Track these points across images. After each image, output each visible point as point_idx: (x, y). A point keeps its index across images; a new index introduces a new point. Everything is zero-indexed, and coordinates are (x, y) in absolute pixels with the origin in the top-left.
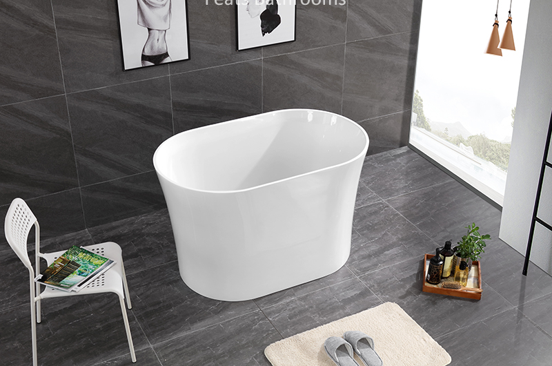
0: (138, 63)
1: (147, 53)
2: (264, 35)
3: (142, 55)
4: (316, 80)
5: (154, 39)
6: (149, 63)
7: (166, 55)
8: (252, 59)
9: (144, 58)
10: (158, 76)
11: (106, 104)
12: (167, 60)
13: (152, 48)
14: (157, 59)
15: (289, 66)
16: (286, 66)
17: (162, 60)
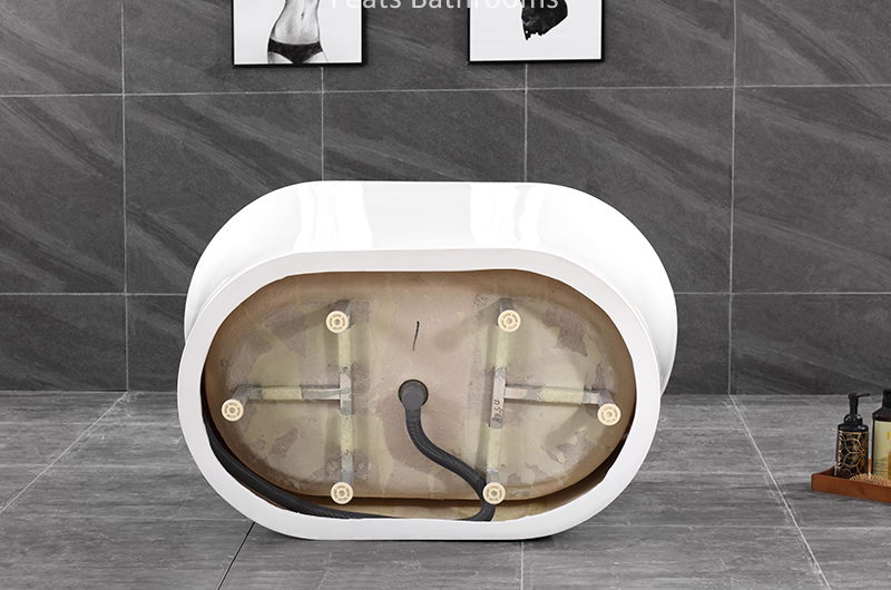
0: (261, 57)
1: (280, 38)
2: (528, 36)
3: (271, 41)
4: (659, 163)
5: (295, 13)
6: (282, 59)
7: (317, 48)
8: (503, 87)
9: (274, 47)
10: (297, 87)
11: (195, 129)
12: (317, 59)
13: (290, 29)
14: (299, 54)
15: (589, 116)
16: (582, 117)
17: (309, 57)
